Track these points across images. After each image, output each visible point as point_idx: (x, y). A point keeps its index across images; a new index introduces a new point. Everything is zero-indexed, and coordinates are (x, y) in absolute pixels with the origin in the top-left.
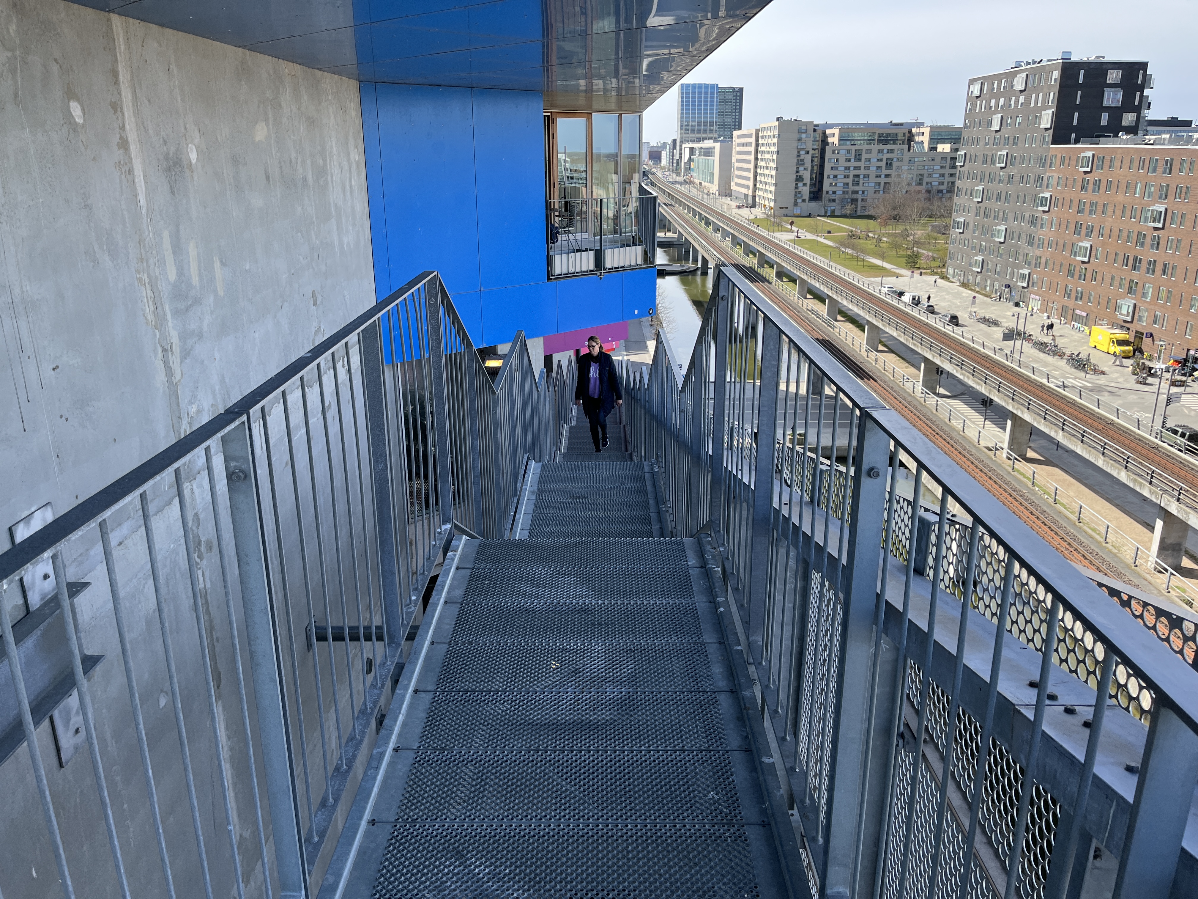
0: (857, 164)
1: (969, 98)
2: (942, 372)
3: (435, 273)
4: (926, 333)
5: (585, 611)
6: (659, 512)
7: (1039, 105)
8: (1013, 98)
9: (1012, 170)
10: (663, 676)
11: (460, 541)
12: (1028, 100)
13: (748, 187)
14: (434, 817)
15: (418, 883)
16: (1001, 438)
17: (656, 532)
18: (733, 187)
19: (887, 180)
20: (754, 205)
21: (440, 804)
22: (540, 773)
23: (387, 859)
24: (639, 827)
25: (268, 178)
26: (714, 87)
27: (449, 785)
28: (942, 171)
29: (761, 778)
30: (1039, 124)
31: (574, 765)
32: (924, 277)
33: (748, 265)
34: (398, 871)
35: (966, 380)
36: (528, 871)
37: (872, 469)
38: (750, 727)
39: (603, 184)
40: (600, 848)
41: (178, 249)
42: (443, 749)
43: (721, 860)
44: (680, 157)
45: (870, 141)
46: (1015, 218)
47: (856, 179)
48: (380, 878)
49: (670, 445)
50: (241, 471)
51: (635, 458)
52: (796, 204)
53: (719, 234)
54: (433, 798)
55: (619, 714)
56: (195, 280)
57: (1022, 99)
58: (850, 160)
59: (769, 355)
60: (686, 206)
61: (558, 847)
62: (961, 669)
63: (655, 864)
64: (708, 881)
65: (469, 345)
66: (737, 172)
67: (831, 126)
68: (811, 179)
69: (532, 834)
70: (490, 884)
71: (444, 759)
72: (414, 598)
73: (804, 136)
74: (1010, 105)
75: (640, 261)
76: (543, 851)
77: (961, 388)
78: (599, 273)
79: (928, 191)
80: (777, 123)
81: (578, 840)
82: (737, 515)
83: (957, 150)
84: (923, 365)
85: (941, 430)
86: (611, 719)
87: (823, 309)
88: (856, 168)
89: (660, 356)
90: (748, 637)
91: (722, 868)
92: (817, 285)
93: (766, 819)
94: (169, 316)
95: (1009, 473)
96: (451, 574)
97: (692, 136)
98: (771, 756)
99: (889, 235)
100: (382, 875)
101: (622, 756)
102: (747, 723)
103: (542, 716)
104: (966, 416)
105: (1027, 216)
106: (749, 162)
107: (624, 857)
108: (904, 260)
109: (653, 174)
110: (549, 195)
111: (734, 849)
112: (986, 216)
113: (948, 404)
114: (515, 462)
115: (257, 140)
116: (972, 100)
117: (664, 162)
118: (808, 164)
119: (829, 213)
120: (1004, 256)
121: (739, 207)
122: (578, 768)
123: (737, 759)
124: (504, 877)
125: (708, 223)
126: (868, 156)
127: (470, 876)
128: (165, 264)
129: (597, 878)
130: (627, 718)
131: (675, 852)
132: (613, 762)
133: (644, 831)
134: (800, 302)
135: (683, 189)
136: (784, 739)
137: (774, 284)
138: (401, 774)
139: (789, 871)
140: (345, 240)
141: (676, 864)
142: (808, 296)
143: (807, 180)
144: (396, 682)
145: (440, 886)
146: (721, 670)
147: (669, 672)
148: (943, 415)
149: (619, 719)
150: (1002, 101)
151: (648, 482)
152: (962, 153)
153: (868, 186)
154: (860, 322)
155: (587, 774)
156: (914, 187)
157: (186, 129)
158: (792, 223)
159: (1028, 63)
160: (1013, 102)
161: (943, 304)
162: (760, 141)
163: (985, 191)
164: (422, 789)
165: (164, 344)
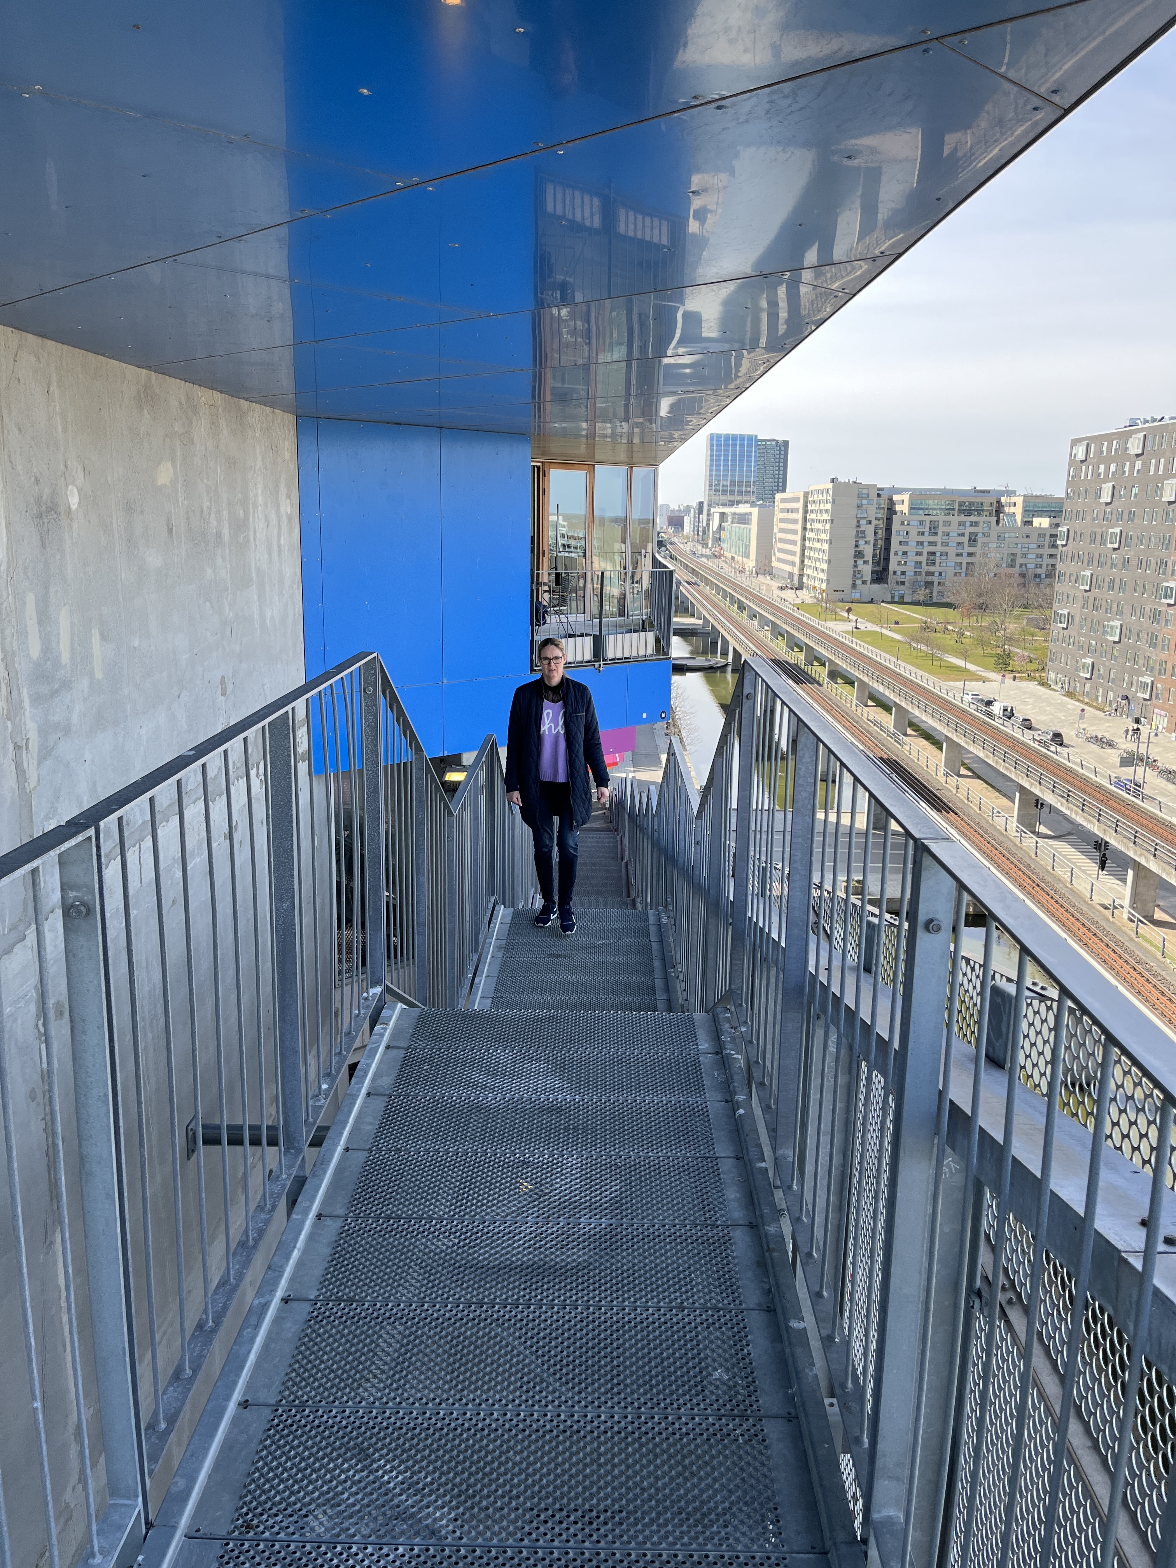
0: (933, 539)
1: (1072, 463)
2: (1042, 804)
3: (375, 655)
4: (1021, 754)
5: (556, 1109)
6: (666, 978)
7: (1161, 472)
8: (1128, 464)
9: (1128, 552)
10: (658, 1203)
11: (394, 1011)
12: (1146, 467)
13: (793, 564)
14: (332, 1398)
15: (302, 1493)
16: (1119, 892)
17: (661, 1005)
18: (775, 564)
19: (970, 560)
20: (800, 587)
21: (342, 1380)
22: (483, 1337)
23: (261, 1458)
24: (616, 1418)
25: (170, 530)
26: (751, 439)
27: (356, 1352)
28: (1040, 551)
29: (787, 1350)
30: (1161, 497)
31: (530, 1325)
32: (1018, 683)
33: (792, 662)
34: (276, 1475)
35: (1074, 816)
36: (458, 1479)
37: (931, 921)
38: (775, 1276)
39: (606, 554)
40: (561, 1448)
41: (44, 617)
42: (351, 1300)
43: (728, 1469)
44: (708, 525)
45: (949, 511)
46: (1133, 612)
47: (931, 558)
48: (250, 1484)
49: (682, 887)
50: (83, 904)
51: (639, 906)
52: (854, 586)
53: (755, 622)
54: (332, 1371)
55: (596, 1254)
56: (65, 658)
57: (1138, 464)
58: (923, 534)
59: (803, 769)
60: (713, 585)
61: (501, 1446)
62: (1047, 1198)
63: (636, 1473)
64: (710, 1498)
65: (419, 749)
66: (779, 545)
67: (900, 491)
68: (874, 555)
69: (466, 1425)
70: (404, 1497)
71: (351, 1314)
72: (325, 1087)
73: (865, 502)
74: (1124, 472)
75: (650, 651)
76: (480, 1451)
77: (1068, 827)
78: (597, 664)
79: (1023, 576)
80: (831, 485)
81: (530, 1436)
82: (764, 983)
83: (1057, 525)
84: (1018, 795)
85: (1043, 880)
86: (585, 1261)
87: (888, 720)
88: (931, 543)
89: (672, 772)
90: (774, 1150)
91: (729, 1480)
92: (881, 689)
93: (793, 1411)
94: (27, 703)
95: (1132, 940)
96: (378, 1056)
97: (723, 498)
98: (802, 1319)
99: (973, 628)
100: (253, 1480)
101: (597, 1315)
102: (771, 1271)
103: (491, 1255)
104: (1074, 863)
105: (1148, 609)
106: (795, 532)
107: (593, 1462)
108: (992, 660)
109: (672, 544)
110: (536, 565)
111: (747, 1453)
112: (1095, 608)
113: (1051, 846)
114: (476, 906)
115: (159, 484)
116: (1075, 465)
117: (688, 528)
118: (870, 537)
119: (896, 599)
120: (1119, 660)
121: (782, 589)
122: (536, 1331)
123: (756, 1321)
124: (423, 1489)
125: (741, 607)
126: (946, 529)
127: (377, 1485)
128: (26, 637)
129: (555, 1492)
130: (607, 1261)
131: (665, 1457)
132: (585, 1323)
133: (623, 1424)
134: (859, 710)
135: (712, 564)
136: (819, 1295)
137: (825, 685)
138: (290, 1335)
139: (822, 1486)
140: (269, 614)
141: (665, 1474)
142: (870, 703)
143: (869, 557)
144: (292, 1203)
145: (333, 1498)
146: (738, 1195)
147: (668, 1197)
148: (1045, 861)
149: (596, 1261)
150: (1113, 467)
151: (653, 938)
152: (1064, 529)
153: (947, 567)
154: (937, 737)
155: (547, 1340)
156: (1004, 570)
157: (66, 466)
158: (849, 610)
159: (1146, 421)
160: (1127, 468)
161: (1043, 718)
162: (809, 507)
163: (1094, 577)
164: (317, 1358)
165: (18, 739)
